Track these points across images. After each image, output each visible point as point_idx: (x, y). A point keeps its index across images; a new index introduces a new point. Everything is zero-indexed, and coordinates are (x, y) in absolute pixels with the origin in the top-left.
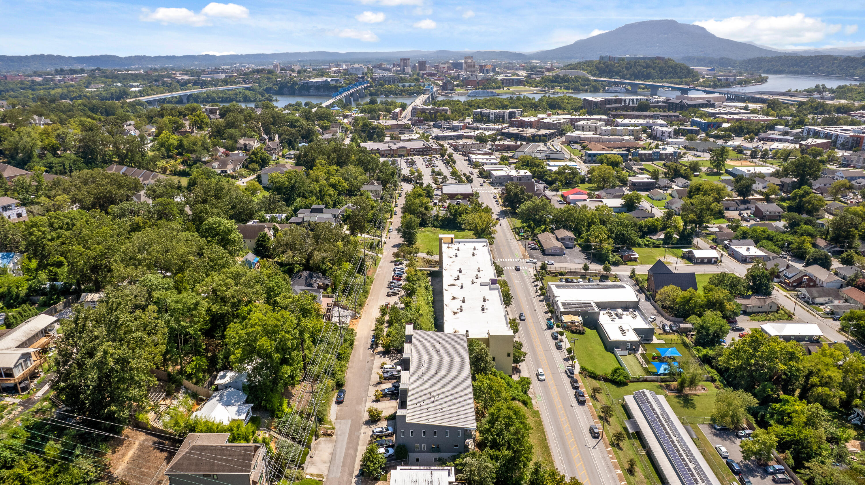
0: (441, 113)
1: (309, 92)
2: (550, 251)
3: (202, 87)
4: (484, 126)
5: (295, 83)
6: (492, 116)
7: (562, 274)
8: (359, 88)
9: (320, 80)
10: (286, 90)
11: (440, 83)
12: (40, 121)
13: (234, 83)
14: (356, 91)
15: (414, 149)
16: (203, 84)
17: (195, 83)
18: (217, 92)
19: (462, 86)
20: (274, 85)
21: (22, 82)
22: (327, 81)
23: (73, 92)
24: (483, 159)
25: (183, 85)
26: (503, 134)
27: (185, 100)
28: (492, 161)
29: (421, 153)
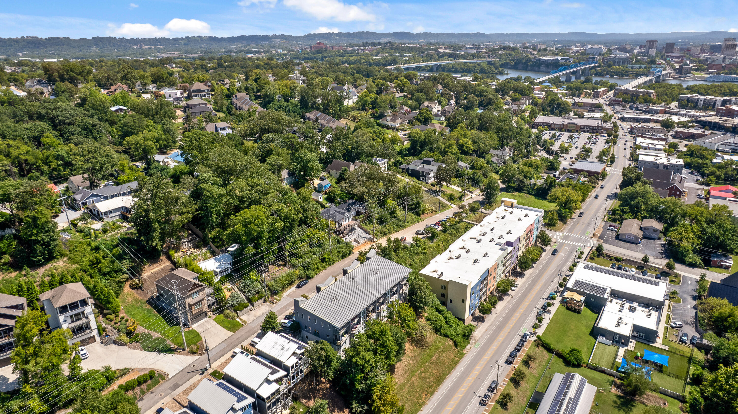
0: (643, 95)
1: (539, 68)
2: (624, 237)
3: (454, 59)
4: (685, 112)
5: (529, 60)
6: (701, 103)
7: (618, 260)
8: (584, 67)
9: (552, 58)
10: (520, 65)
11: (677, 66)
12: (300, 77)
13: (480, 57)
14: (579, 70)
15: (584, 126)
16: (456, 57)
17: (450, 56)
18: (459, 64)
19: (703, 70)
20: (512, 60)
21: (339, 51)
22: (557, 59)
23: (363, 59)
24: (648, 144)
25: (442, 56)
26: (699, 122)
27: (435, 69)
28: (657, 147)
29: (591, 131)
